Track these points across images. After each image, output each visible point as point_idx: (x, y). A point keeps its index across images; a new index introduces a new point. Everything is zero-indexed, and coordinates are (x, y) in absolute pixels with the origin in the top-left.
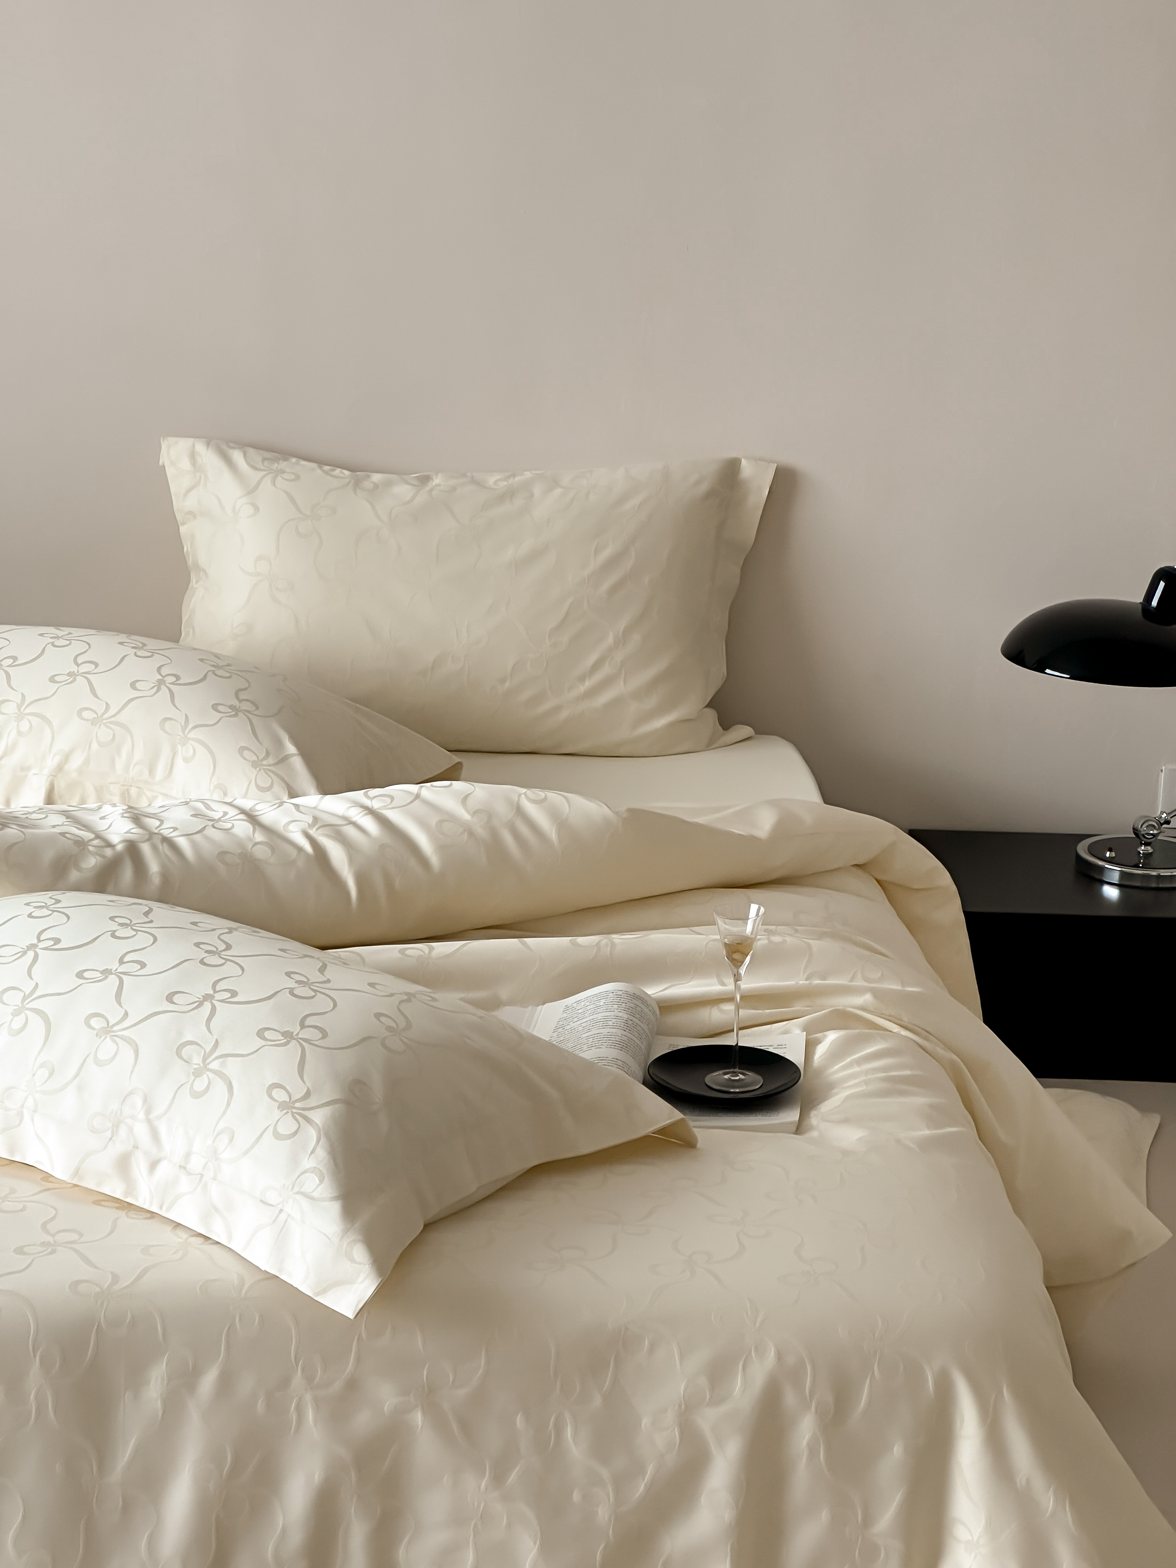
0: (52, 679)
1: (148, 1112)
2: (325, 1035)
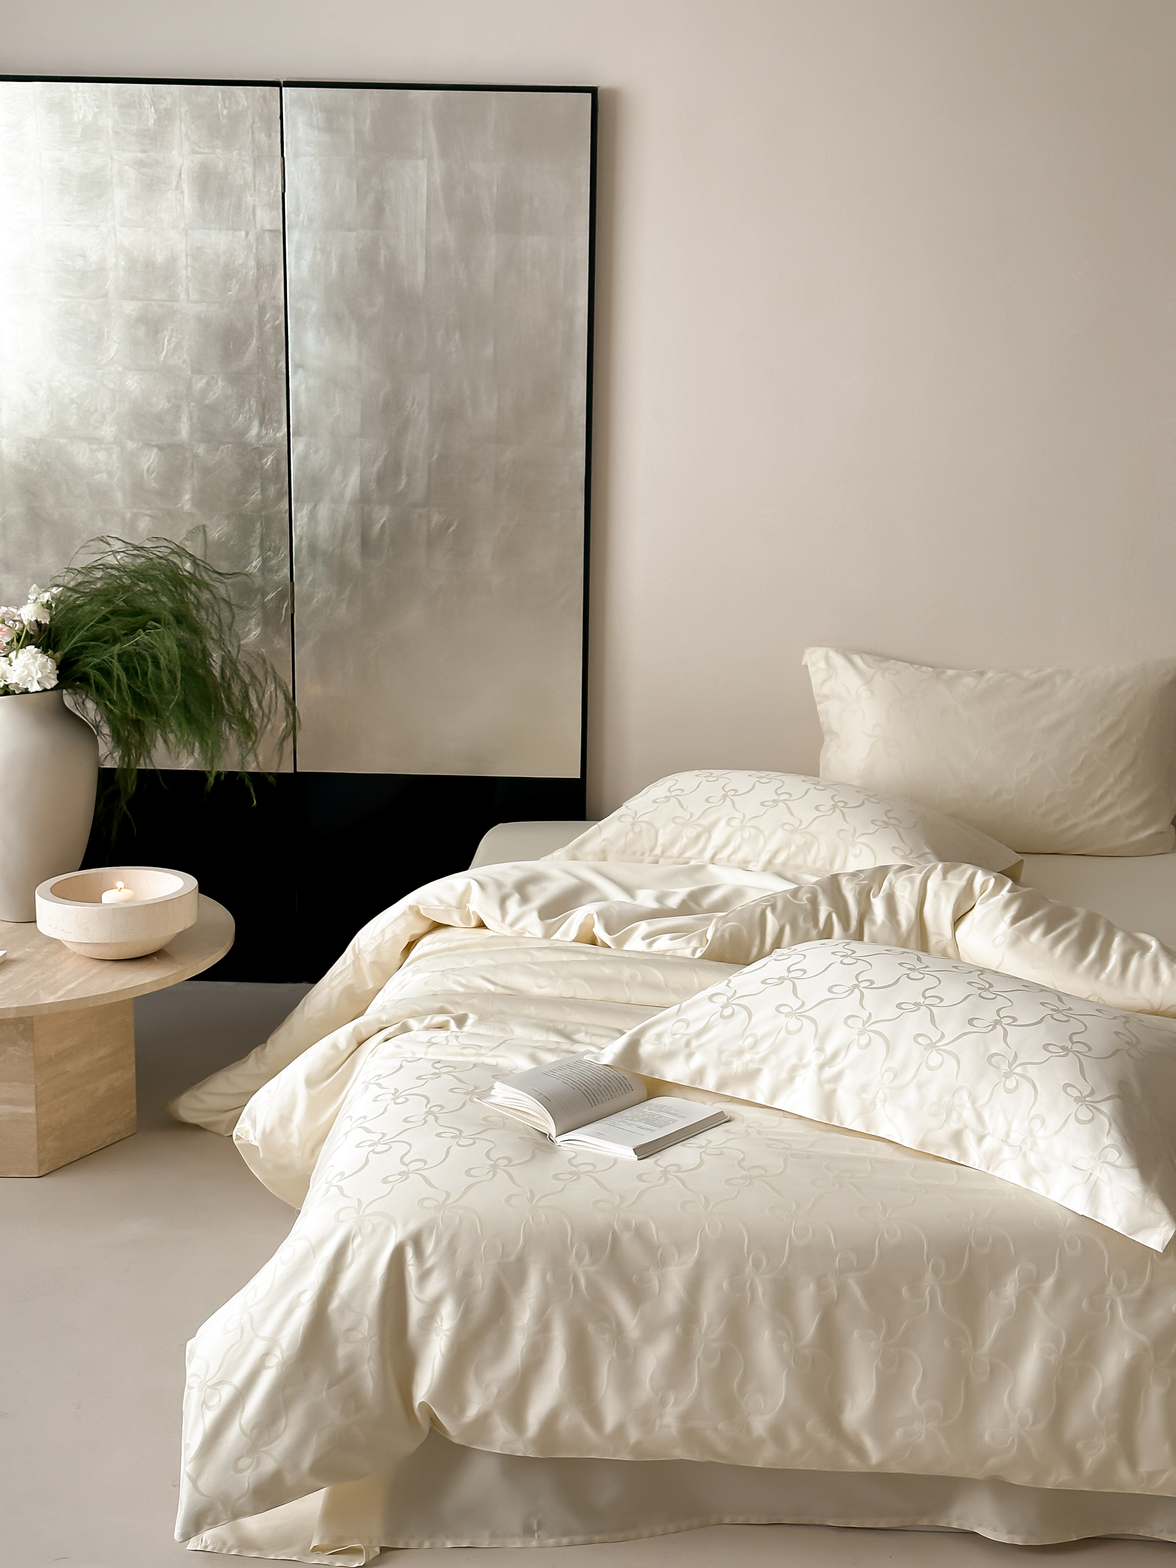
0: (762, 804)
1: (973, 1103)
2: (1090, 1049)
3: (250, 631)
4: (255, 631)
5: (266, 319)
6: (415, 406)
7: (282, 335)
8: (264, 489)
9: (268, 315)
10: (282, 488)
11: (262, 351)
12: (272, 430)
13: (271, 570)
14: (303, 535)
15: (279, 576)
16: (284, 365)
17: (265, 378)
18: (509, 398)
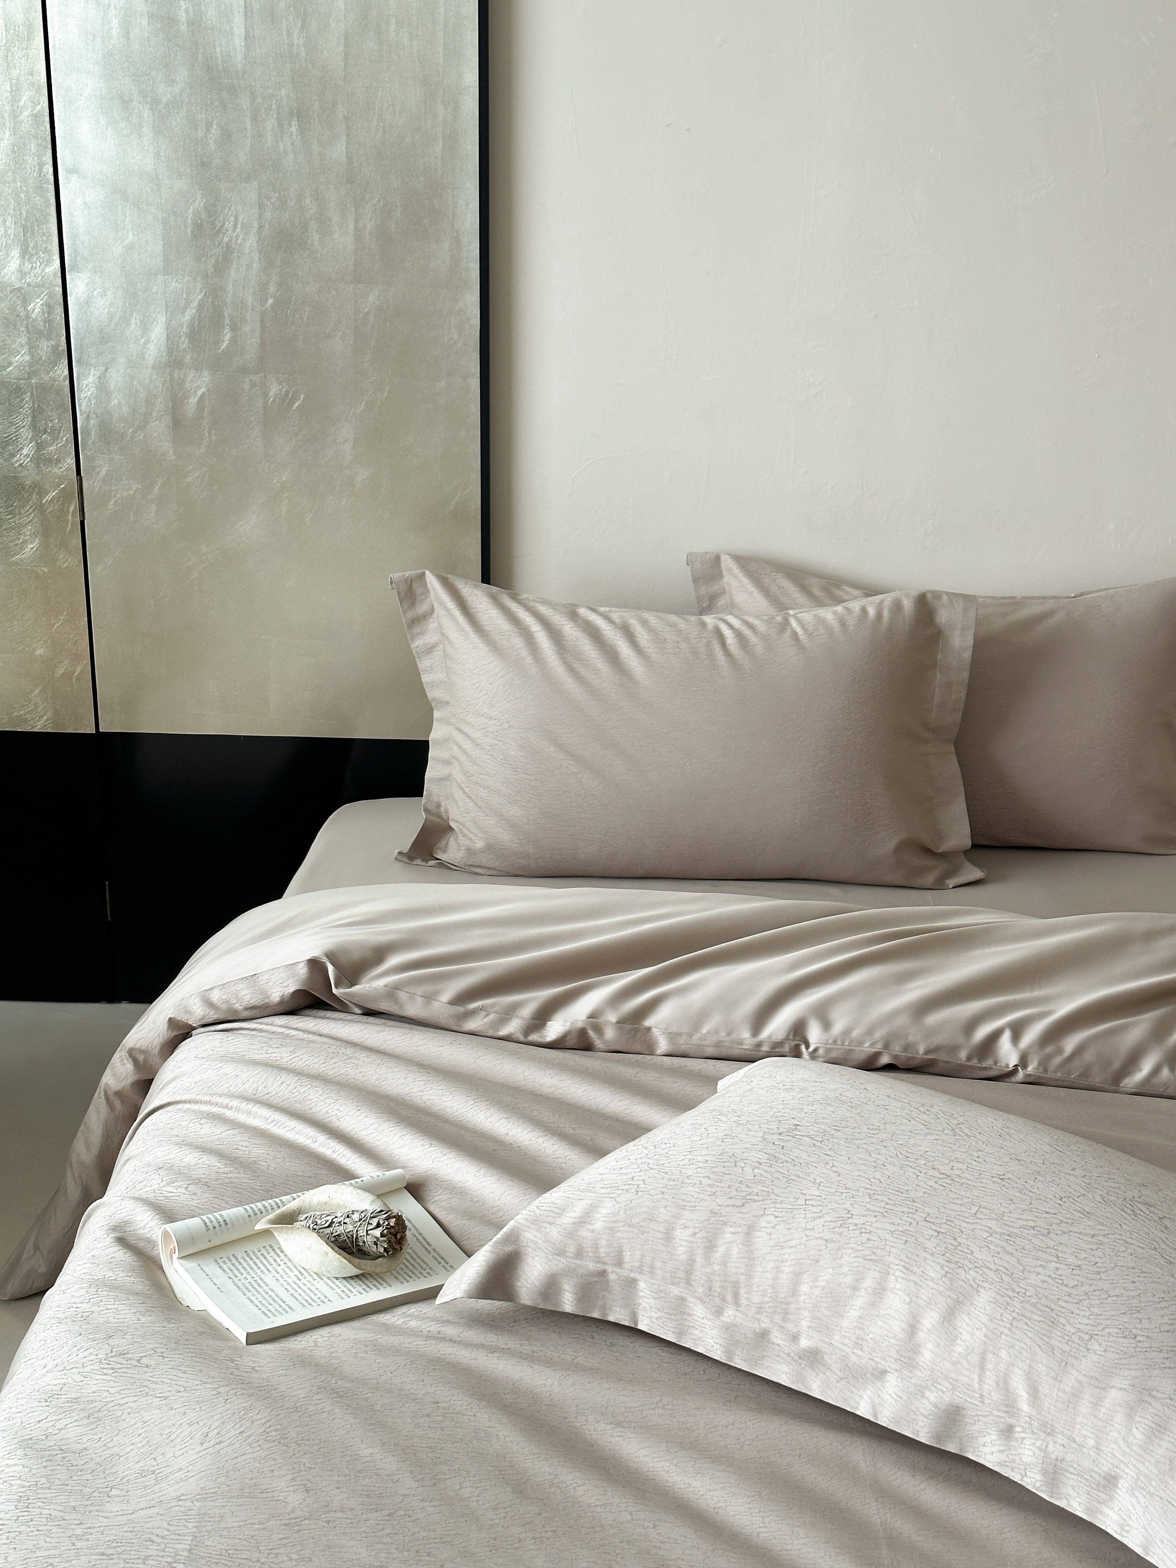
3: (25, 542)
4: (32, 542)
5: (22, 103)
6: (238, 230)
7: (45, 127)
8: (32, 347)
9: (25, 98)
10: (57, 346)
11: (17, 151)
12: (38, 263)
13: (49, 461)
14: (89, 413)
15: (61, 468)
16: (51, 170)
17: (25, 189)
18: (371, 219)
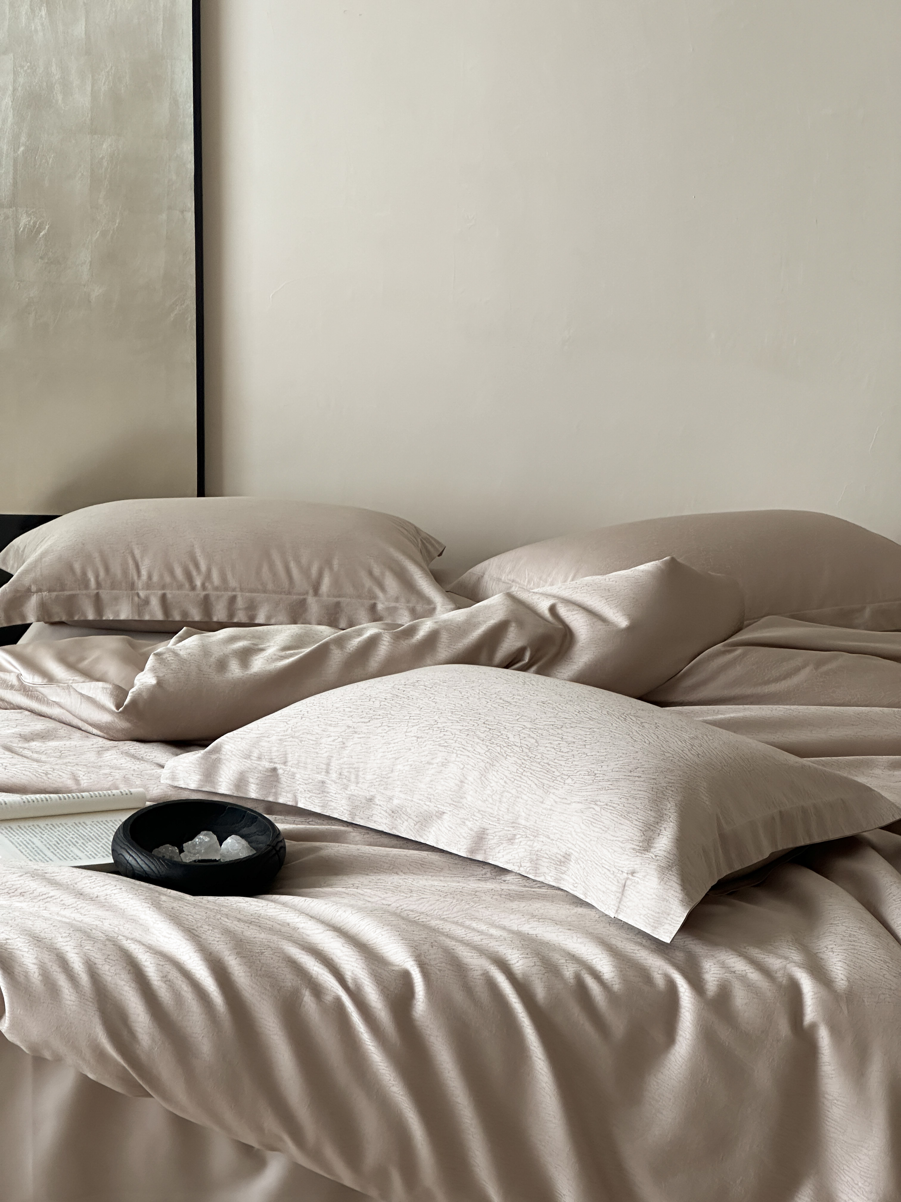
18: (104, 83)
